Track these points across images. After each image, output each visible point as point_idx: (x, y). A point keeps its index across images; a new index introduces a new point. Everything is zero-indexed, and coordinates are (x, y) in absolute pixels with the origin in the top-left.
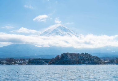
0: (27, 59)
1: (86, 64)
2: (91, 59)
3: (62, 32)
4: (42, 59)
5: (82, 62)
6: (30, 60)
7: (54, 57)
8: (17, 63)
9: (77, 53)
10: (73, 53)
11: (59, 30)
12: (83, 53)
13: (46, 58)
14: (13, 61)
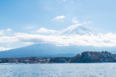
0: (49, 58)
1: (107, 62)
2: (111, 58)
3: (82, 32)
4: (63, 58)
5: (102, 60)
6: (51, 58)
7: (75, 56)
8: (40, 62)
9: (97, 51)
10: (93, 51)
11: (79, 30)
12: (103, 52)
13: (67, 56)
14: (36, 60)
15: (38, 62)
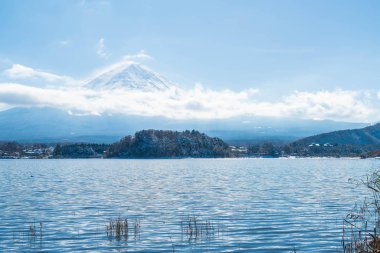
0: (52, 145)
1: (195, 156)
2: (205, 146)
3: (137, 80)
4: (89, 145)
5: (184, 152)
6: (58, 146)
7: (119, 140)
8: (28, 155)
9: (174, 130)
10: (165, 129)
11: (131, 75)
12: (187, 132)
13: (99, 142)
14: (16, 150)
15: (23, 155)
